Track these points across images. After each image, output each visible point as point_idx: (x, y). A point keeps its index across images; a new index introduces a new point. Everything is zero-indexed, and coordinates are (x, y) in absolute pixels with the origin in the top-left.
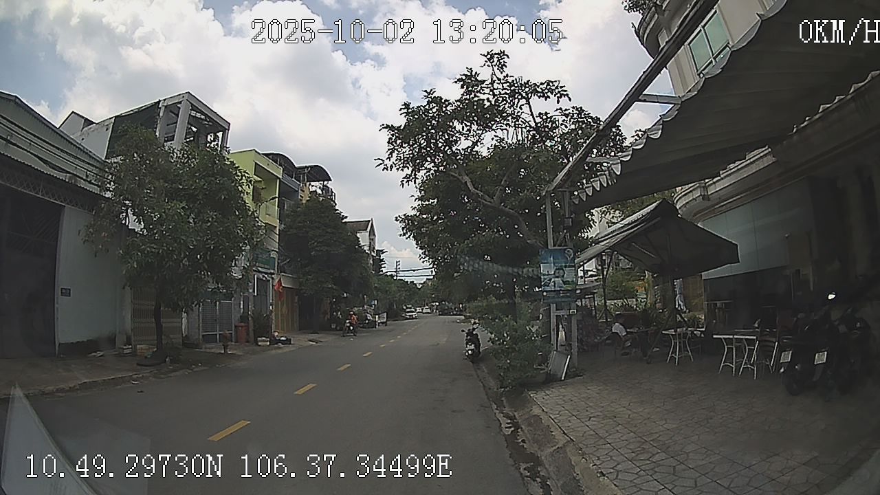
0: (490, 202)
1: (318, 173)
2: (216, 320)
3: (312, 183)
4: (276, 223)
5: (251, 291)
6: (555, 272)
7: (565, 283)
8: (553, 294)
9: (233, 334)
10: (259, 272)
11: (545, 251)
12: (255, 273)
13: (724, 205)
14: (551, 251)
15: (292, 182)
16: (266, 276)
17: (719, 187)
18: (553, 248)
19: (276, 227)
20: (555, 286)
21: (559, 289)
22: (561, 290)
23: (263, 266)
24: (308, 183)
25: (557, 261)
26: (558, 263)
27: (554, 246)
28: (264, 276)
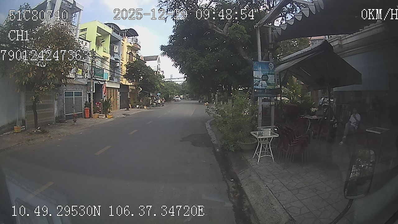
0: (221, 31)
1: (132, 33)
2: (73, 107)
3: (129, 37)
4: (108, 55)
5: (92, 90)
6: (262, 77)
7: (268, 84)
8: (261, 91)
9: (83, 113)
10: (96, 80)
11: (256, 63)
12: (93, 81)
13: (350, 52)
14: (261, 63)
15: (118, 37)
16: (100, 82)
17: (349, 41)
18: (261, 61)
19: (108, 58)
20: (262, 86)
21: (264, 88)
22: (265, 89)
23: (99, 77)
24: (127, 37)
25: (264, 70)
26: (265, 71)
27: (262, 60)
28: (98, 82)
